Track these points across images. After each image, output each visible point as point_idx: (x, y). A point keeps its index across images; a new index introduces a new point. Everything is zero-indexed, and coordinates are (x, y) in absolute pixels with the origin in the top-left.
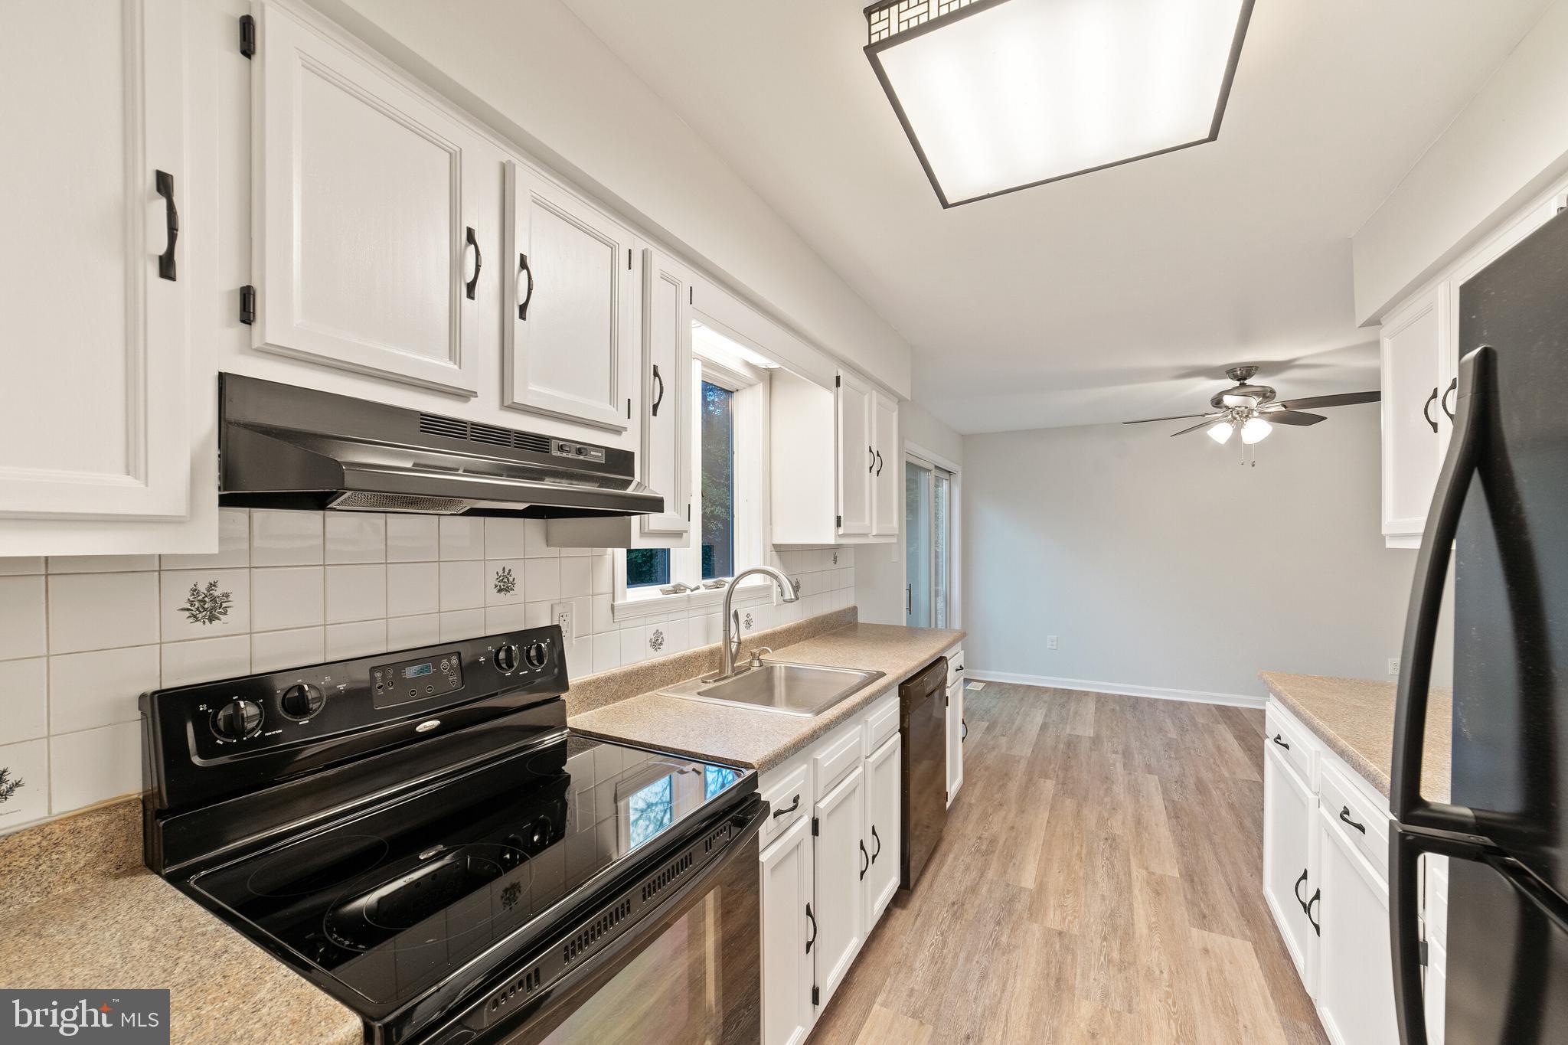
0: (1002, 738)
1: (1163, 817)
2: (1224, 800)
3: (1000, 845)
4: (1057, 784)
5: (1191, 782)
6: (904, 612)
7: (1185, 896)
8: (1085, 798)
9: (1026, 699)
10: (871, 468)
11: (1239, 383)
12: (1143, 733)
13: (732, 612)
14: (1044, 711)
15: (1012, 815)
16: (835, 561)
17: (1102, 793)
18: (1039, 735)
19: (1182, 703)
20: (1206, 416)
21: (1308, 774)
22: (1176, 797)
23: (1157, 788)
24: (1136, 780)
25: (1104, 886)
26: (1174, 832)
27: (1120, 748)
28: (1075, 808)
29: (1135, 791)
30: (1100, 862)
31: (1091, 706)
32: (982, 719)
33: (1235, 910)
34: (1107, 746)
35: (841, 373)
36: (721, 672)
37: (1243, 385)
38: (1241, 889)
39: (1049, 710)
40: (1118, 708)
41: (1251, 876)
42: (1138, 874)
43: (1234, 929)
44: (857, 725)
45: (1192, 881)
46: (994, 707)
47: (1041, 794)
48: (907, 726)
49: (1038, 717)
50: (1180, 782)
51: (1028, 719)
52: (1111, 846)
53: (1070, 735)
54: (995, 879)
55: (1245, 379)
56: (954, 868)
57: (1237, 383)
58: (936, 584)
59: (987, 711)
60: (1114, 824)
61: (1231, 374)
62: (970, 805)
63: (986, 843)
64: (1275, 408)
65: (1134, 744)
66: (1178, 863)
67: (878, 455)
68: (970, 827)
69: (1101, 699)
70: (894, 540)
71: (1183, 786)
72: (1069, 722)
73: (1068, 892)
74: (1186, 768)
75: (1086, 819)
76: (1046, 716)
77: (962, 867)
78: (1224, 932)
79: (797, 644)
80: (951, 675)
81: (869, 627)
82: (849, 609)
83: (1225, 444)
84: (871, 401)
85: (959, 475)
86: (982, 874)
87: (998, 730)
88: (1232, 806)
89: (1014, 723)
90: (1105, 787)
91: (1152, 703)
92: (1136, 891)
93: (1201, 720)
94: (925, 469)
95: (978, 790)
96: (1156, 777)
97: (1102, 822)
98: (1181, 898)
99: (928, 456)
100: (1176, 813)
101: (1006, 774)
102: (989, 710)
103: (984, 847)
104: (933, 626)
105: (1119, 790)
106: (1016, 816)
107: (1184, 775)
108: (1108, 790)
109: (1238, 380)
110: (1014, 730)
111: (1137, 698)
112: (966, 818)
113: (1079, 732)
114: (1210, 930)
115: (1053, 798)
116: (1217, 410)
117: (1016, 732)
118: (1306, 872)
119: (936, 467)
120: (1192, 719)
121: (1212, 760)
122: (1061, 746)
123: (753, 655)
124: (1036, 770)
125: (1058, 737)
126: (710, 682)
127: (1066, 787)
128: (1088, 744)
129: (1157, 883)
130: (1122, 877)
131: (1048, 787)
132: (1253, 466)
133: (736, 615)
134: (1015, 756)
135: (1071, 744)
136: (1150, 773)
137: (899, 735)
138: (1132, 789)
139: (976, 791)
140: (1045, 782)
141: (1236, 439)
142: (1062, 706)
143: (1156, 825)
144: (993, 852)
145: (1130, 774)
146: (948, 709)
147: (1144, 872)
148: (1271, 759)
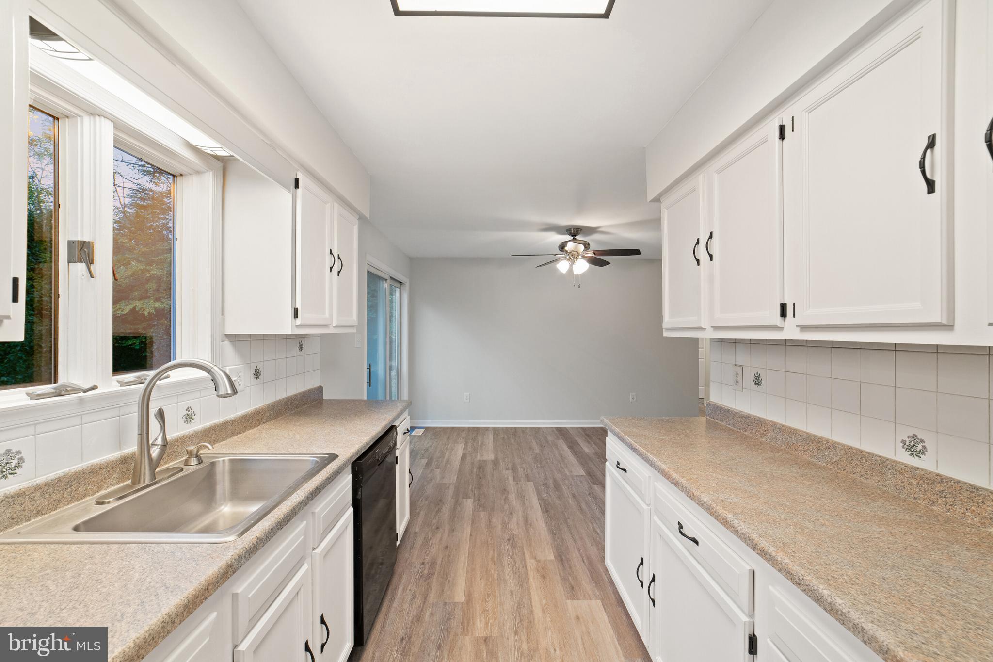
0: (436, 470)
1: (539, 513)
2: (569, 492)
3: (438, 565)
4: (474, 501)
5: (551, 482)
6: (365, 385)
7: (560, 574)
8: (493, 509)
9: (451, 437)
10: (331, 268)
11: (572, 237)
12: (521, 452)
13: (153, 411)
14: (463, 445)
15: (446, 535)
16: (301, 348)
17: (503, 502)
18: (461, 464)
19: (539, 429)
20: (557, 256)
21: (643, 492)
22: (544, 496)
23: (533, 491)
24: (521, 487)
25: (511, 582)
26: (547, 523)
27: (510, 465)
28: (487, 518)
29: (521, 496)
30: (507, 561)
31: (490, 438)
32: (423, 458)
33: (588, 576)
34: (502, 464)
35: (300, 176)
36: (133, 483)
37: (574, 239)
38: (588, 558)
39: (466, 444)
40: (506, 437)
41: (592, 545)
42: (531, 564)
43: (590, 592)
44: (302, 521)
45: (562, 560)
46: (431, 446)
47: (465, 512)
48: (360, 498)
49: (459, 450)
50: (545, 484)
51: (453, 452)
52: (512, 545)
53: (480, 461)
54: (435, 601)
55: (575, 236)
56: (403, 600)
57: (571, 238)
58: (391, 359)
59: (426, 450)
60: (512, 526)
61: (569, 232)
62: (415, 533)
63: (427, 566)
64: (590, 254)
65: (518, 461)
66: (552, 547)
67: (339, 258)
68: (416, 554)
69: (496, 431)
70: (354, 330)
71: (548, 487)
72: (478, 451)
73: (489, 595)
74: (547, 473)
75: (495, 526)
76: (464, 448)
77: (410, 597)
78: (585, 598)
79: (256, 428)
80: (400, 438)
81: (332, 402)
82: (315, 388)
83: (565, 274)
84: (333, 212)
85: (407, 285)
86: (425, 599)
87: (434, 464)
88: (574, 495)
89: (444, 457)
90: (504, 497)
91: (524, 430)
92: (531, 580)
93: (550, 438)
94: (382, 278)
95: (420, 520)
96: (532, 483)
97: (505, 525)
98: (558, 577)
99: (385, 268)
100: (546, 508)
101: (441, 500)
102: (428, 449)
103: (426, 572)
104: (388, 398)
105: (512, 497)
106: (449, 535)
107: (546, 479)
108: (506, 499)
109: (572, 236)
110: (444, 463)
111: (515, 428)
112: (412, 547)
113: (485, 458)
114: (578, 599)
115: (473, 513)
116: (561, 253)
117: (446, 464)
118: (642, 560)
119: (391, 278)
120: (545, 438)
121: (559, 465)
122: (475, 470)
123: (190, 453)
124: (460, 493)
125: (472, 463)
126: (109, 502)
127: (481, 503)
128: (491, 466)
129: (543, 569)
130: (521, 570)
131: (469, 504)
132: (579, 287)
133: (161, 414)
134: (446, 484)
135: (481, 467)
136: (529, 481)
137: (351, 509)
138: (520, 495)
139: (419, 520)
140: (466, 501)
141: (570, 271)
142: (474, 439)
143: (537, 520)
144: (433, 574)
145: (517, 483)
146: (397, 467)
147: (534, 561)
148: (610, 475)
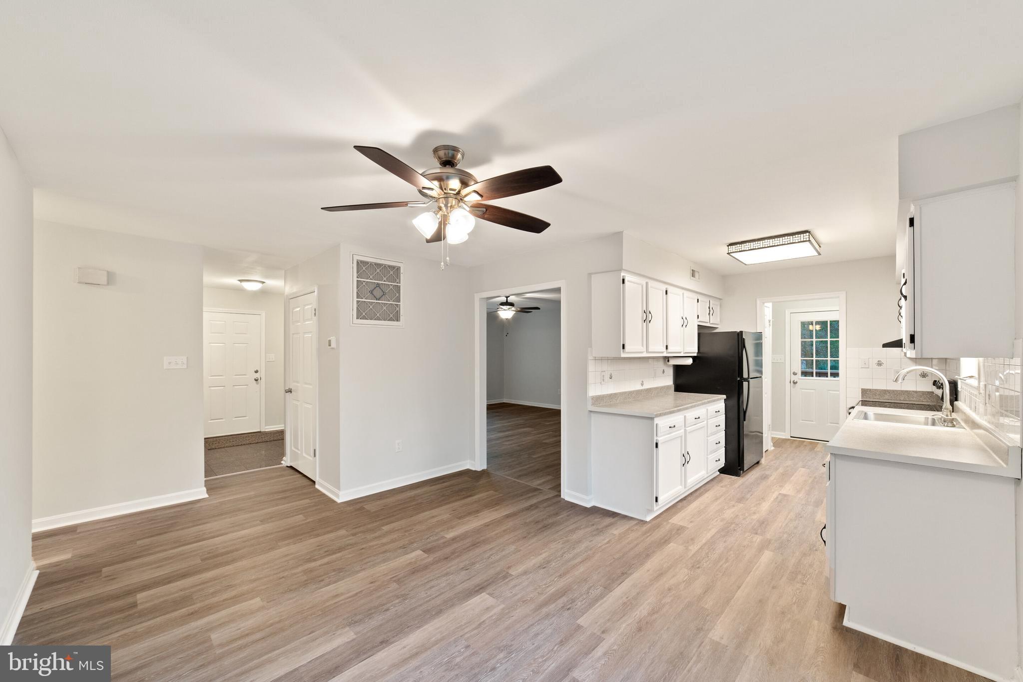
1: (636, 575)
8: (689, 604)
22: (598, 590)
28: (707, 596)
30: (714, 556)
42: (694, 548)
52: (699, 563)
66: (663, 548)
73: (744, 546)
75: (703, 585)
97: (691, 580)
105: (643, 610)
143: (648, 571)
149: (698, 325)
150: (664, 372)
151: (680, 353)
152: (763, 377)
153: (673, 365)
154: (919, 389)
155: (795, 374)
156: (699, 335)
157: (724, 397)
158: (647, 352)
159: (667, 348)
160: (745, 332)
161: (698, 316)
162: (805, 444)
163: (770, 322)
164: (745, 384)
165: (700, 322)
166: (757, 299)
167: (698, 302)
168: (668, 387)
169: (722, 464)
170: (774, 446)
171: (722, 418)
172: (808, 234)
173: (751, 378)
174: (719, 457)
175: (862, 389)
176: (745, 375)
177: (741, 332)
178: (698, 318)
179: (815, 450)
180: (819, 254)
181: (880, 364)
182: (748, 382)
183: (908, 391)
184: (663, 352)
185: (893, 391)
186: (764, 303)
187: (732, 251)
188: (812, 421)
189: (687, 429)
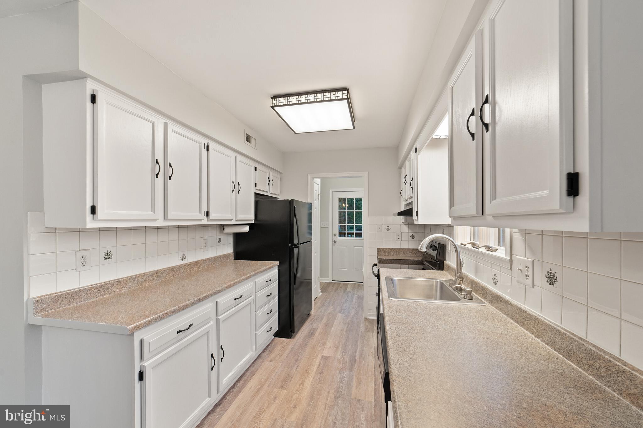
149: (256, 193)
150: (219, 240)
151: (231, 220)
152: (312, 241)
153: (233, 233)
154: (410, 248)
155: (335, 235)
156: (256, 203)
157: (278, 263)
158: (165, 218)
159: (207, 215)
160: (296, 201)
161: (256, 184)
162: (341, 286)
163: (319, 196)
164: (295, 250)
165: (257, 190)
166: (308, 174)
167: (256, 170)
168: (226, 256)
169: (275, 328)
170: (322, 292)
171: (275, 285)
172: (346, 92)
173: (300, 244)
174: (274, 323)
175: (378, 248)
176: (295, 242)
177: (292, 200)
178: (256, 186)
179: (347, 291)
180: (354, 128)
181: (388, 229)
182: (298, 247)
183: (404, 249)
184: (201, 220)
185: (396, 249)
186: (313, 178)
187: (276, 104)
188: (345, 268)
189: (219, 318)
